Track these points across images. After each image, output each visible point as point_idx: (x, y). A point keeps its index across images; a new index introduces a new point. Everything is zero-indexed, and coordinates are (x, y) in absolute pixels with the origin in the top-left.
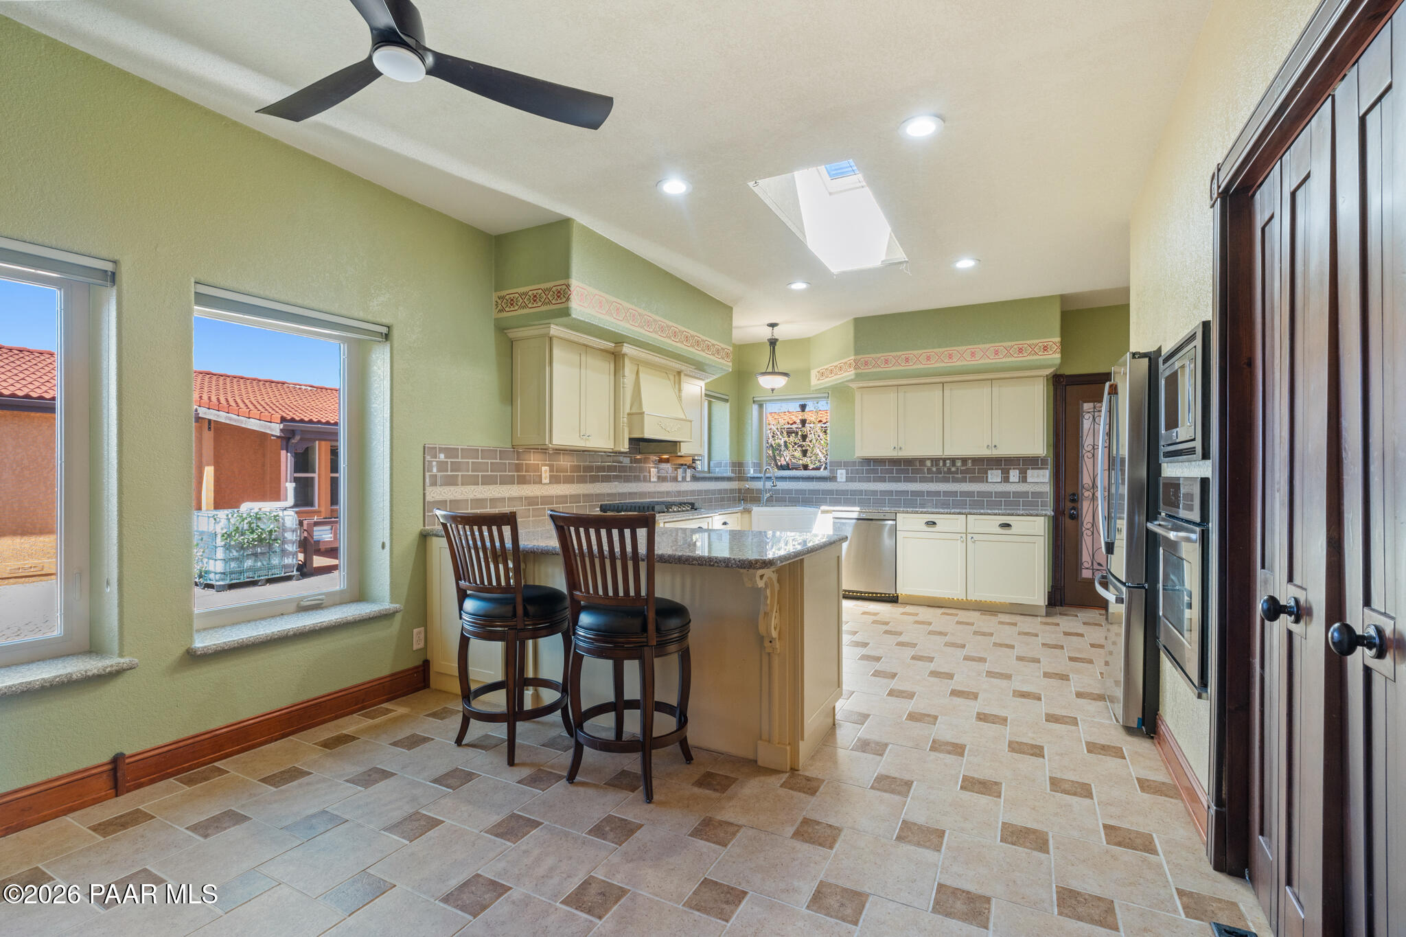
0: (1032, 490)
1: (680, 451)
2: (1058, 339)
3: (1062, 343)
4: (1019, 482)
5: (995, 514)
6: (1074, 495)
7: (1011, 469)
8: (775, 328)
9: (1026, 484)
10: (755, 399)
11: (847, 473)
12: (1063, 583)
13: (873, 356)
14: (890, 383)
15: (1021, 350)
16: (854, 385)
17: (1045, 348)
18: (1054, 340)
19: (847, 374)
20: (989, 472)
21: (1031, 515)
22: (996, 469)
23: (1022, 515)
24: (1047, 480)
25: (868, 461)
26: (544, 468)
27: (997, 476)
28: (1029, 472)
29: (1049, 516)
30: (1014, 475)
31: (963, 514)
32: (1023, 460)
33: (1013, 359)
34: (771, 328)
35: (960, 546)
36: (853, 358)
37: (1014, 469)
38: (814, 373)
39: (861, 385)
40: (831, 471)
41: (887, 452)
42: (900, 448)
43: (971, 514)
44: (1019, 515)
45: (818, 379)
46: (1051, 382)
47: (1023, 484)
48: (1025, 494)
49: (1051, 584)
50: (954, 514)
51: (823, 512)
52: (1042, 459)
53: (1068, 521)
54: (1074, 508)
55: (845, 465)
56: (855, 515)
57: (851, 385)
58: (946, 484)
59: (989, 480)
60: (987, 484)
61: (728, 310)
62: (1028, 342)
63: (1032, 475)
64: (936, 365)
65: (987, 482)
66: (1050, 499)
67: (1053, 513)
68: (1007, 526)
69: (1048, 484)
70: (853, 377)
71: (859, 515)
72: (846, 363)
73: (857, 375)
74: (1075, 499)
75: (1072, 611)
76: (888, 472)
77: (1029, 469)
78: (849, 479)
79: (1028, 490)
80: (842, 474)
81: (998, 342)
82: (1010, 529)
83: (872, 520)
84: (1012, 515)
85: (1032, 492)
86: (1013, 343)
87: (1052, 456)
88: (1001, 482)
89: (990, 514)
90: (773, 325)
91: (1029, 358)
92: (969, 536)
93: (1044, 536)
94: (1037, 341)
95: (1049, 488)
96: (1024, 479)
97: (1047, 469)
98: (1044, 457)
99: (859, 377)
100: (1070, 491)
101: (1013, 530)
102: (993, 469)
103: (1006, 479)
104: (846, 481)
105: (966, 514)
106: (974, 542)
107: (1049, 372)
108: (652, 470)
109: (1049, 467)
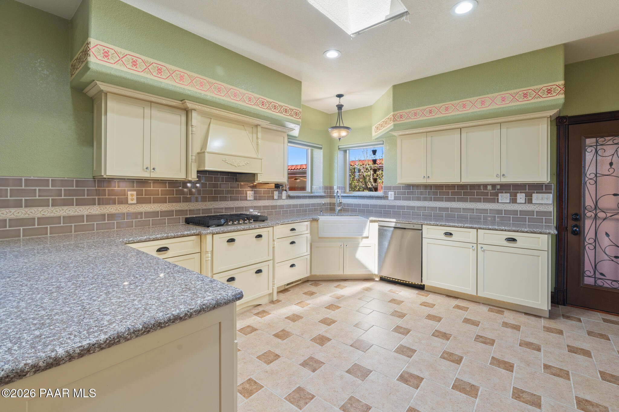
0: (537, 210)
1: (257, 180)
2: (562, 82)
3: (566, 85)
4: (525, 203)
5: (502, 230)
6: (576, 214)
7: (518, 193)
8: (341, 98)
9: (531, 205)
10: (339, 147)
11: (395, 194)
12: (565, 286)
13: (406, 111)
14: (421, 131)
15: (525, 95)
16: (396, 134)
17: (549, 91)
18: (557, 83)
19: (389, 125)
20: (500, 195)
21: (535, 233)
22: (506, 193)
23: (527, 232)
24: (550, 201)
25: (409, 186)
26: (129, 193)
27: (506, 198)
28: (535, 196)
29: (552, 235)
30: (521, 197)
31: (474, 228)
32: (528, 185)
33: (519, 103)
34: (339, 98)
35: (472, 254)
36: (392, 113)
37: (521, 193)
38: (374, 128)
39: (401, 133)
40: (385, 193)
41: (420, 180)
42: (429, 177)
43: (480, 228)
44: (523, 232)
45: (376, 132)
46: (554, 123)
47: (529, 205)
48: (531, 213)
49: (554, 286)
50: (467, 228)
51: (372, 221)
52: (546, 186)
53: (571, 237)
54: (576, 226)
55: (394, 188)
56: (393, 225)
57: (394, 134)
58: (465, 203)
59: (500, 201)
60: (499, 204)
61: (298, 84)
62: (532, 88)
63: (537, 198)
64: (454, 113)
65: (498, 202)
66: (553, 218)
67: (556, 232)
68: (513, 240)
69: (552, 206)
70: (392, 127)
71: (395, 225)
72: (389, 118)
73: (394, 125)
74: (578, 218)
75: (575, 312)
76: (421, 193)
77: (534, 193)
78: (396, 198)
79: (533, 209)
80: (391, 195)
81: (505, 91)
82: (516, 243)
83: (405, 228)
84: (518, 231)
85: (536, 211)
86: (518, 90)
87: (555, 182)
88: (510, 203)
89: (497, 230)
90: (340, 96)
91: (533, 101)
92: (479, 246)
93: (548, 251)
94: (541, 86)
95: (552, 209)
96: (529, 200)
97: (551, 193)
98: (548, 183)
99: (396, 127)
100: (572, 211)
101: (518, 244)
102: (502, 193)
103: (514, 200)
104: (394, 200)
105: (477, 229)
106: (484, 251)
107: (553, 113)
108: (248, 192)
109: (552, 191)
